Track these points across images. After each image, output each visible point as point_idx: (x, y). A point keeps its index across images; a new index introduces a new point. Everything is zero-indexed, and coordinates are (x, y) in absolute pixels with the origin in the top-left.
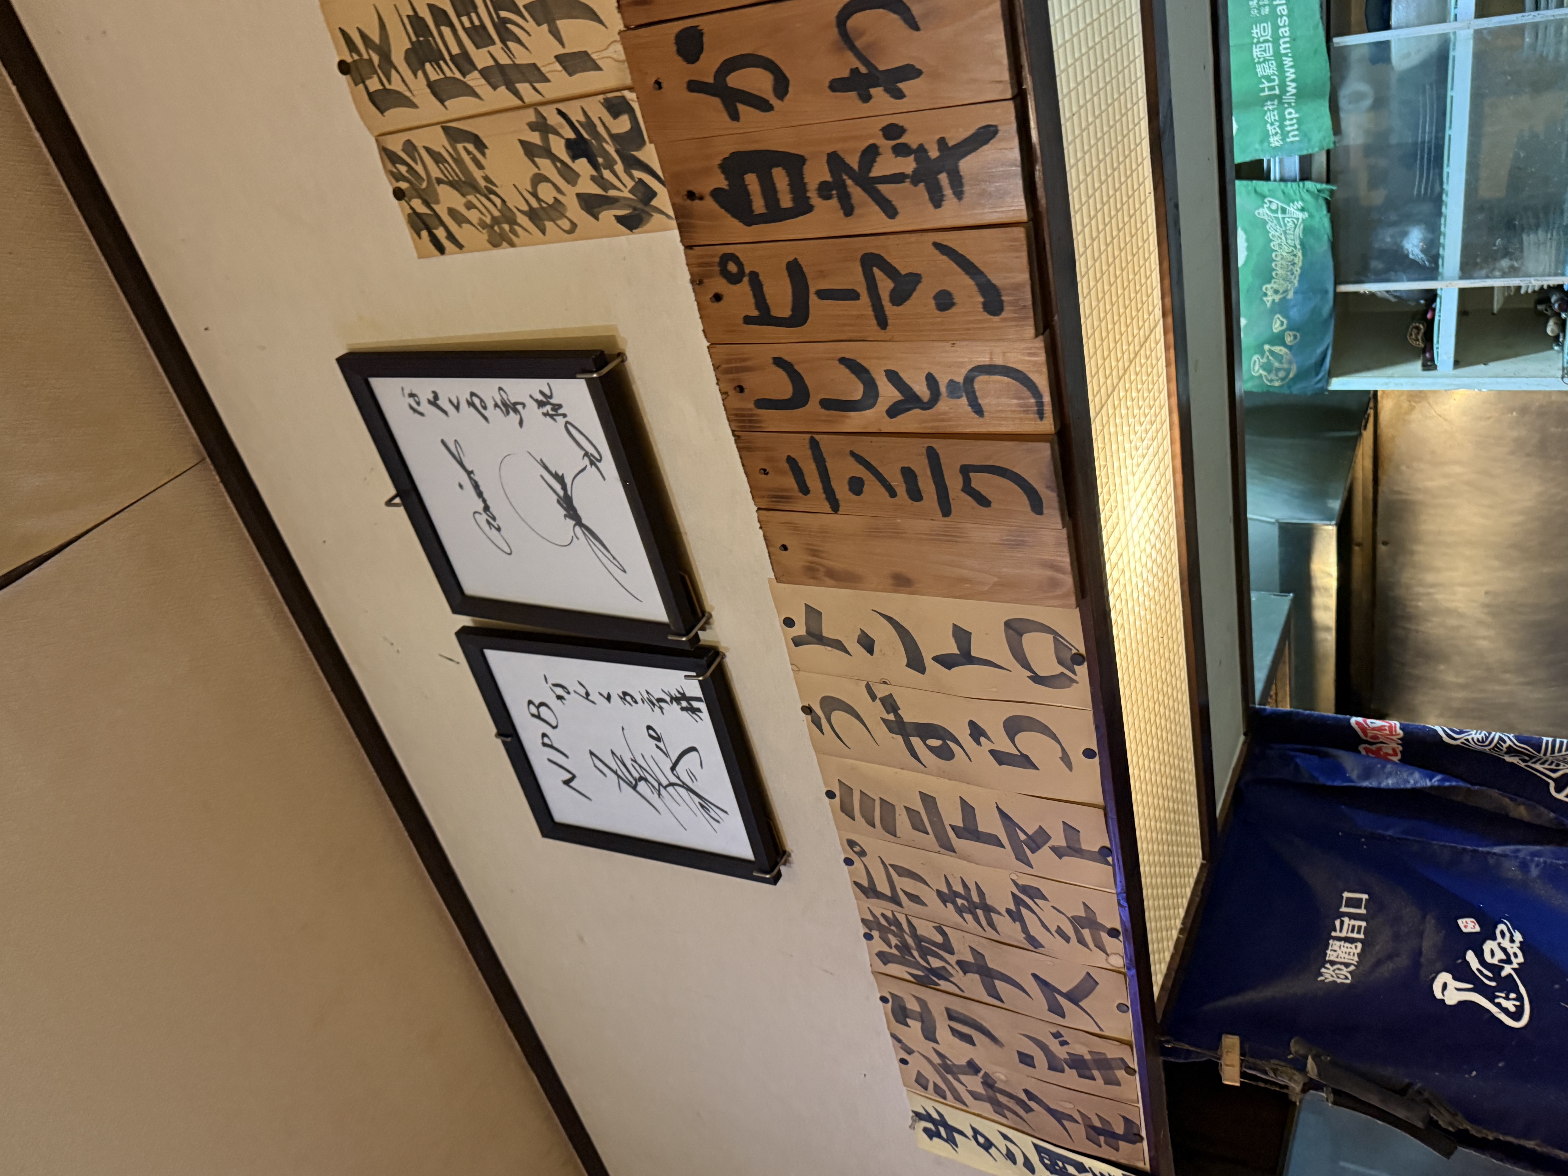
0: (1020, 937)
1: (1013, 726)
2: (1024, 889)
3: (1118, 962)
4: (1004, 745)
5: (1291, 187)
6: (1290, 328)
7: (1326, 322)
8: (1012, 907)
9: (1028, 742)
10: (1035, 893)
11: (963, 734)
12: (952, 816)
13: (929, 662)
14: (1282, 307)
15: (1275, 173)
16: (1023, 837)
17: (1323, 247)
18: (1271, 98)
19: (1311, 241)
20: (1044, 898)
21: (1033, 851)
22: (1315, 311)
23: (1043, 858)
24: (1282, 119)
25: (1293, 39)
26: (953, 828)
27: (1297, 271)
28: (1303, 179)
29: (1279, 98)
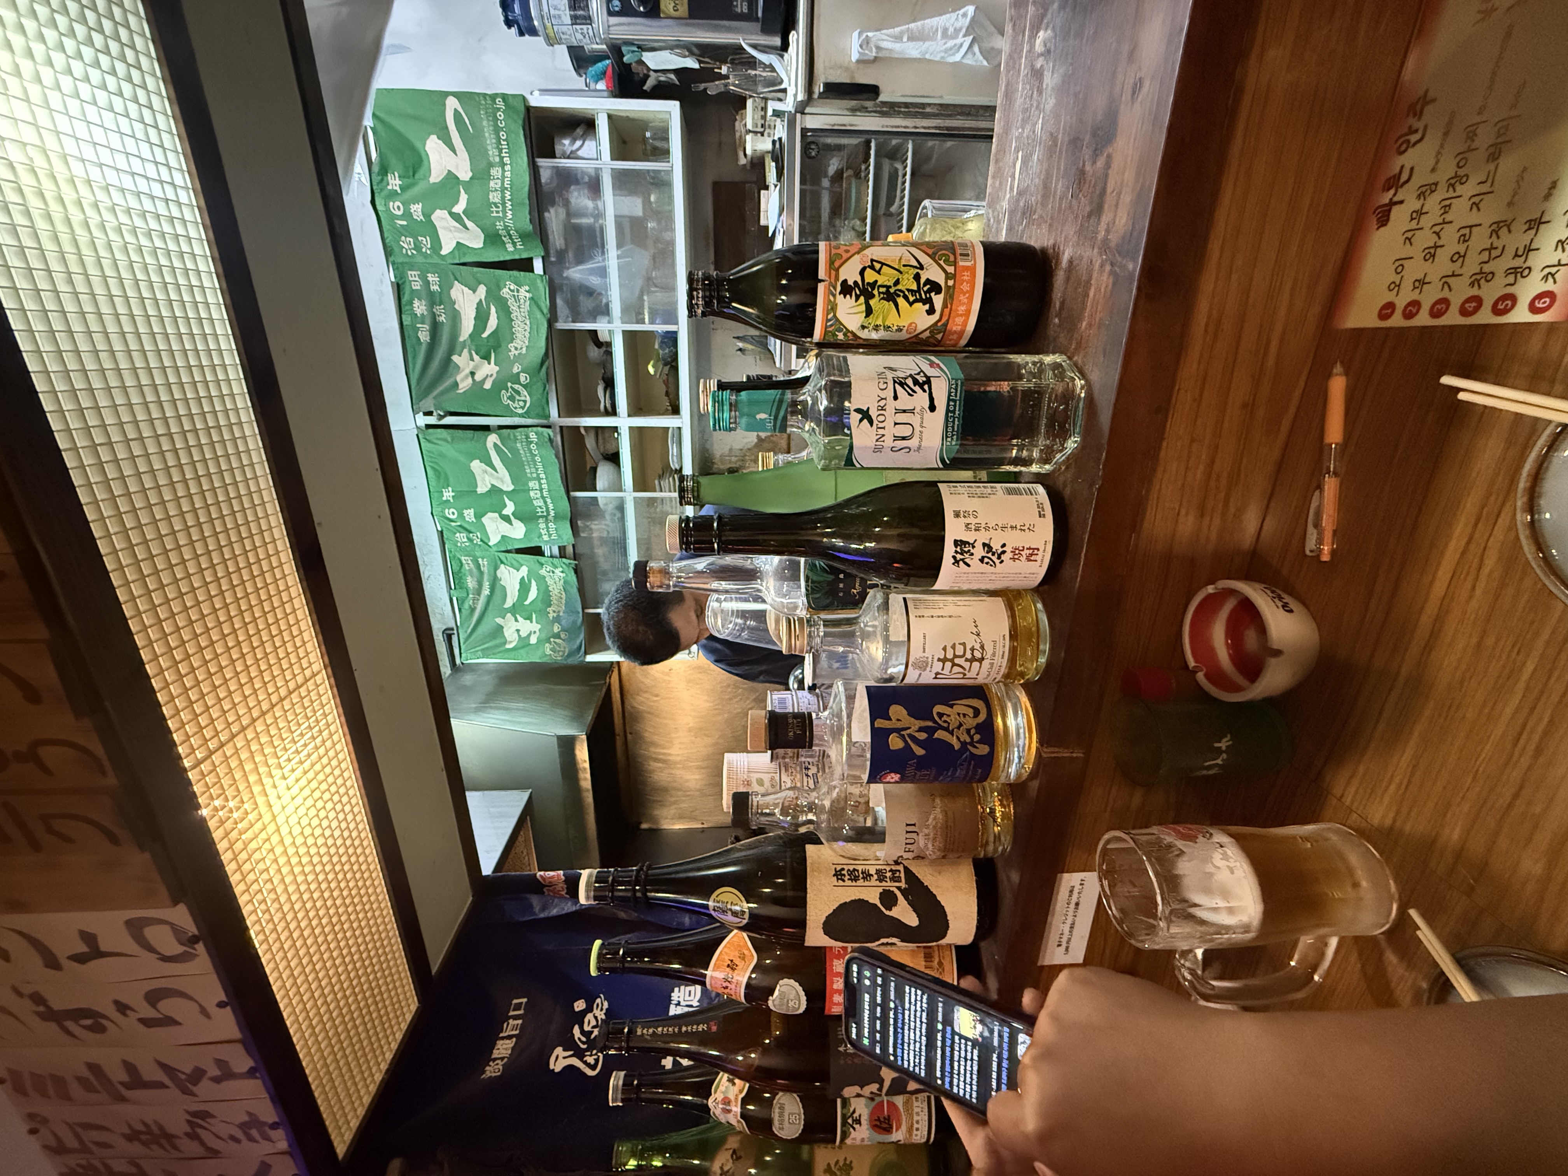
0: (200, 1151)
1: (153, 997)
2: (195, 1114)
3: (283, 1145)
4: (148, 1012)
5: (556, 561)
6: (563, 630)
7: (580, 628)
8: (189, 1130)
9: (167, 1007)
10: (205, 1115)
11: (111, 1011)
12: (119, 1075)
13: (64, 962)
14: (557, 619)
15: (547, 553)
16: (183, 1077)
17: (574, 591)
18: (542, 517)
19: (568, 588)
20: (212, 1116)
21: (195, 1085)
22: (574, 622)
23: (205, 1088)
24: (548, 528)
25: (549, 491)
26: (123, 1084)
27: (564, 602)
28: (561, 557)
29: (546, 517)
